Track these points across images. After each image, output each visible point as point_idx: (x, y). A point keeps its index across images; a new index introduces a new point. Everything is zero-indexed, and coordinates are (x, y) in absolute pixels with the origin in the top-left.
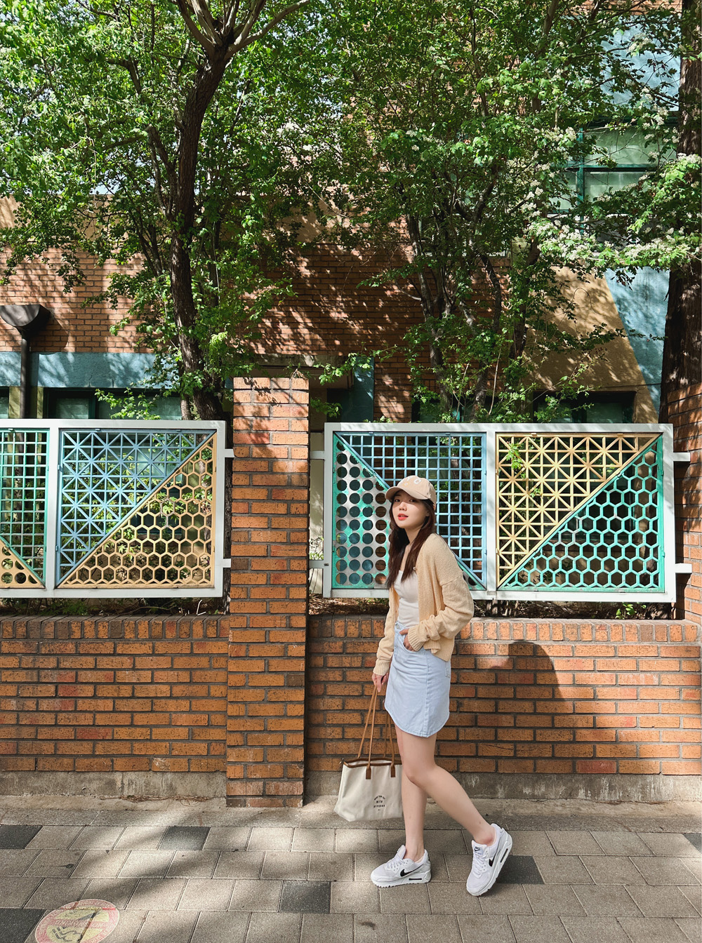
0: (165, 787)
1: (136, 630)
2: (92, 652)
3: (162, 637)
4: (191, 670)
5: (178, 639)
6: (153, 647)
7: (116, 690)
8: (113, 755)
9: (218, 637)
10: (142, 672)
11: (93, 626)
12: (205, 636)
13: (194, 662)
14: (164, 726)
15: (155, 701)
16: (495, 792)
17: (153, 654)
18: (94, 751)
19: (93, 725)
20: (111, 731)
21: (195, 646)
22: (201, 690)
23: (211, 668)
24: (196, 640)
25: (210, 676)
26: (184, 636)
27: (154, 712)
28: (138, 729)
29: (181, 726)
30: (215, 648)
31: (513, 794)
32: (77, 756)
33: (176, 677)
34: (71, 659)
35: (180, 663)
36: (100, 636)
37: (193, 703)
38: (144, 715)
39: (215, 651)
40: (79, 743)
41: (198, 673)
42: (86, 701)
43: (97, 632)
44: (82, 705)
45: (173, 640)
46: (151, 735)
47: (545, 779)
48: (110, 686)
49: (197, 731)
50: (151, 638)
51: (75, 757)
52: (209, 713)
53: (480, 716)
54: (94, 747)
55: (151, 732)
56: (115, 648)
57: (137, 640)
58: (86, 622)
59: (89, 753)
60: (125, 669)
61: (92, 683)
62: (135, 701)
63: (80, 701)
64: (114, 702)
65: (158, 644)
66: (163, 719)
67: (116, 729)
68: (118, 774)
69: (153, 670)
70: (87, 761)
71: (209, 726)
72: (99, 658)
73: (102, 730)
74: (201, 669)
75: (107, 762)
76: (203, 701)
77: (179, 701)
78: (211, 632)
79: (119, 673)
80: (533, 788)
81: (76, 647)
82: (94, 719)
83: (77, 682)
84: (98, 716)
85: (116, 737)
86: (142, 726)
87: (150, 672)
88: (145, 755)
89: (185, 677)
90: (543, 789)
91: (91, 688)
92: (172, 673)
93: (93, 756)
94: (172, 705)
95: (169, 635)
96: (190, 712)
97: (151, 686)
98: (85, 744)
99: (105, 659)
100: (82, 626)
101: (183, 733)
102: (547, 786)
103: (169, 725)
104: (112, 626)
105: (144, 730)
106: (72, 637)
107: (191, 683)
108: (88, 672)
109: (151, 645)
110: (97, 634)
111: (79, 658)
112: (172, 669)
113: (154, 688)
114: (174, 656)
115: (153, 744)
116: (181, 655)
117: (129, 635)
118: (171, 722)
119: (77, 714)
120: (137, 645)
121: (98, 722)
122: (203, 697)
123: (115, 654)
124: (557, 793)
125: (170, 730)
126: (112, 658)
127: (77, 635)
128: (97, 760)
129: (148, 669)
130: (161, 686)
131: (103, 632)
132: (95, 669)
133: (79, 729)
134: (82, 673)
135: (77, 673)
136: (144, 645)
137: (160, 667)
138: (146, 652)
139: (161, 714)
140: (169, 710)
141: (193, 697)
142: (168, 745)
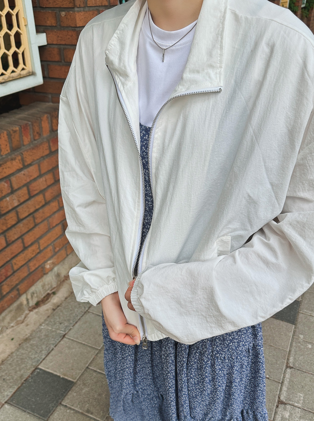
6: (22, 160)
8: (17, 285)
10: (20, 192)
12: (52, 131)
13: (54, 161)
14: (46, 233)
17: (24, 167)
20: (10, 267)
21: (51, 145)
27: (37, 225)
28: (30, 249)
46: (39, 247)
50: (14, 149)
57: (1, 157)
62: (21, 225)
65: (23, 153)
67: (14, 261)
73: (3, 271)
77: (51, 204)
79: (1, 204)
85: (16, 268)
86: (32, 244)
88: (38, 267)
92: (42, 180)
94: (47, 211)
95: (26, 140)
97: (30, 202)
101: (59, 231)
105: (34, 247)
109: (20, 157)
112: (40, 176)
114: (39, 162)
115: (42, 254)
116: (44, 158)
118: (49, 226)
125: (50, 234)
129: (24, 186)
130: (37, 198)
136: (15, 159)
137: (32, 178)
138: (18, 168)
139: (42, 224)
140: (46, 217)
141: (59, 195)
142: (52, 248)
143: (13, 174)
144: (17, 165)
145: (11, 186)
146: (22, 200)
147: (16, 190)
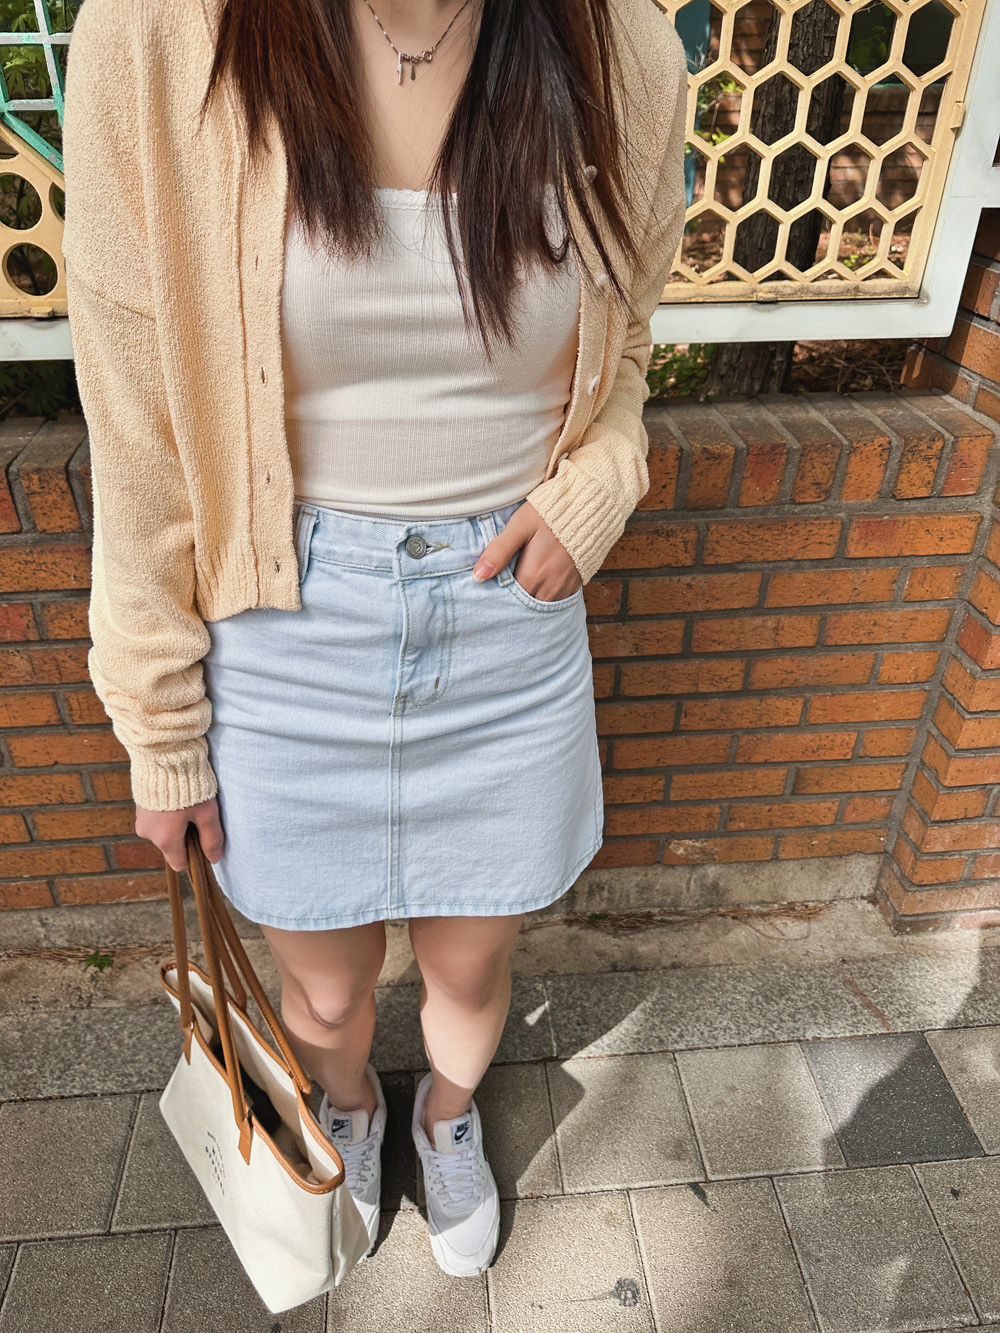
0: (694, 890)
3: (728, 503)
9: (936, 498)
10: (651, 626)
12: (891, 495)
13: (840, 585)
14: (711, 767)
15: (688, 704)
17: (697, 567)
21: (853, 534)
22: (851, 668)
23: (896, 602)
25: (888, 623)
27: (683, 732)
28: (627, 779)
29: (766, 764)
30: (933, 536)
33: (770, 635)
35: (790, 589)
37: (816, 703)
38: (647, 743)
39: (925, 548)
41: (849, 618)
46: (666, 791)
49: (812, 773)
52: (862, 726)
65: (714, 528)
66: (708, 748)
69: (690, 619)
71: (855, 759)
74: (861, 605)
76: (850, 697)
77: (771, 700)
86: (641, 772)
87: (679, 624)
88: (644, 836)
89: (799, 633)
92: (758, 621)
94: (744, 711)
95: (755, 493)
101: (768, 782)
103: (728, 764)
105: (645, 781)
107: (819, 647)
109: (690, 533)
112: (758, 609)
114: (770, 570)
115: (672, 811)
116: (800, 564)
118: (733, 755)
122: (854, 686)
125: (729, 775)
129: (675, 616)
130: (714, 664)
136: (669, 534)
137: (717, 606)
138: (671, 561)
139: (705, 738)
140: (729, 725)
141: (816, 688)
142: (717, 810)
143: (645, 572)
145: (625, 602)
146: (649, 650)
147: (639, 617)
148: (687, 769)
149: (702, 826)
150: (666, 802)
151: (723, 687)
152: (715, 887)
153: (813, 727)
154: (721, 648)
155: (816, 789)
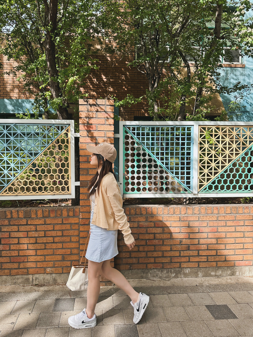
0: (52, 280)
1: (36, 214)
2: (16, 224)
3: (48, 216)
4: (62, 231)
5: (56, 217)
6: (45, 221)
7: (28, 240)
8: (28, 268)
9: (74, 216)
10: (40, 232)
11: (16, 212)
12: (68, 216)
13: (64, 227)
14: (51, 255)
15: (46, 244)
16: (198, 275)
17: (45, 224)
18: (19, 267)
19: (18, 256)
20: (27, 258)
21: (64, 220)
22: (67, 239)
23: (71, 229)
24: (64, 217)
25: (71, 233)
26: (59, 216)
27: (46, 249)
28: (39, 257)
29: (59, 255)
30: (74, 220)
31: (207, 275)
32: (11, 269)
33: (56, 234)
34: (7, 227)
35: (57, 227)
36: (20, 217)
37: (64, 245)
38: (42, 251)
39: (73, 222)
40: (12, 264)
41: (66, 232)
42: (14, 245)
43: (18, 215)
44: (12, 247)
45: (54, 217)
46: (45, 259)
47: (221, 269)
48: (25, 239)
49: (66, 256)
50: (44, 217)
51: (10, 269)
52: (71, 249)
53: (191, 246)
54: (19, 265)
55: (45, 258)
56: (27, 222)
57: (37, 218)
58: (13, 211)
59: (17, 267)
60: (32, 231)
61: (17, 237)
62: (37, 245)
63: (12, 246)
64: (28, 245)
65: (47, 219)
66: (50, 252)
67: (29, 257)
68: (30, 275)
69: (45, 231)
70: (16, 271)
71: (71, 254)
72: (20, 227)
73: (23, 258)
74: (67, 230)
75: (25, 271)
76: (68, 244)
77: (58, 244)
78: (71, 214)
79: (29, 233)
80: (216, 272)
81: (9, 222)
82: (19, 253)
83: (10, 237)
84: (20, 252)
85: (29, 260)
86: (41, 255)
87: (44, 232)
88: (43, 267)
89: (60, 233)
90: (220, 272)
91: (17, 240)
92: (54, 232)
93: (19, 268)
94: (54, 246)
95: (52, 215)
96: (62, 248)
97: (44, 238)
98: (15, 264)
99: (23, 227)
100: (11, 213)
101: (60, 258)
102: (222, 271)
103: (53, 254)
104: (25, 212)
105: (42, 257)
106: (7, 217)
107: (62, 236)
108: (15, 233)
109: (44, 220)
110: (18, 216)
111: (11, 227)
112: (53, 230)
113: (46, 239)
114: (54, 225)
115: (46, 263)
116: (58, 224)
117: (33, 216)
118: (54, 253)
119: (11, 251)
120: (37, 220)
121: (21, 254)
122: (68, 242)
123: (27, 225)
124: (227, 274)
125: (54, 256)
126: (26, 226)
127: (9, 216)
128: (20, 270)
129: (43, 231)
130: (49, 238)
131: (21, 215)
132: (18, 231)
133: (12, 258)
134: (12, 233)
135: (10, 233)
136: (41, 220)
137: (48, 229)
138: (42, 223)
139: (49, 250)
140: (53, 248)
141: (64, 242)
142: (53, 263)
143: (39, 225)
144: (41, 222)
145: (36, 229)
146: (40, 236)
148: (48, 255)
149: (51, 266)
150: (45, 261)
151: (51, 242)
152: (55, 279)
153: (64, 248)
154: (49, 236)
155: (67, 260)
